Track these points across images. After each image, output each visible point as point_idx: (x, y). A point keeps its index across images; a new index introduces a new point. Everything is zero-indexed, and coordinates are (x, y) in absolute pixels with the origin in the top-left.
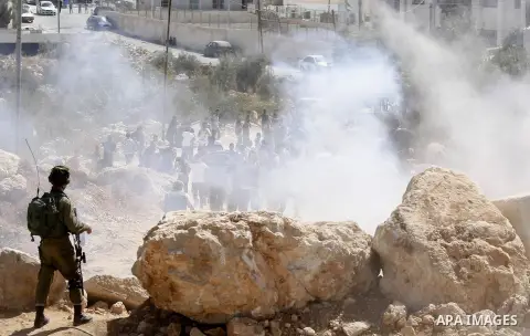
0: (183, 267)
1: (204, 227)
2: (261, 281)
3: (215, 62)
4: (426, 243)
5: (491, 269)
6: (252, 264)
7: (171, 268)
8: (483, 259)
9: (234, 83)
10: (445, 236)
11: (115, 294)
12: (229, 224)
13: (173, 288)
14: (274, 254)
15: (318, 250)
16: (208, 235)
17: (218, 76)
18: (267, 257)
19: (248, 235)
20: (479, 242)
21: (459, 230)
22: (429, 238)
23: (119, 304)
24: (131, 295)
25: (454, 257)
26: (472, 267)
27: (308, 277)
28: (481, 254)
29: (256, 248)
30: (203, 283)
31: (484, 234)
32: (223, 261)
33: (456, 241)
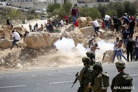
0: (33, 41)
1: (36, 34)
2: (44, 42)
3: (27, 10)
4: (69, 36)
5: (79, 39)
6: (43, 40)
7: (31, 41)
8: (78, 38)
9: (30, 13)
10: (72, 35)
11: (21, 45)
12: (39, 34)
13: (31, 44)
14: (46, 38)
15: (53, 37)
16: (36, 35)
17: (28, 12)
18: (45, 39)
19: (42, 35)
20: (77, 35)
21: (74, 34)
22: (70, 35)
23: (22, 47)
24: (24, 45)
25: (73, 38)
26: (76, 39)
27: (51, 42)
28: (77, 37)
29: (44, 37)
30: (36, 43)
31: (78, 34)
32: (39, 39)
33: (74, 35)
